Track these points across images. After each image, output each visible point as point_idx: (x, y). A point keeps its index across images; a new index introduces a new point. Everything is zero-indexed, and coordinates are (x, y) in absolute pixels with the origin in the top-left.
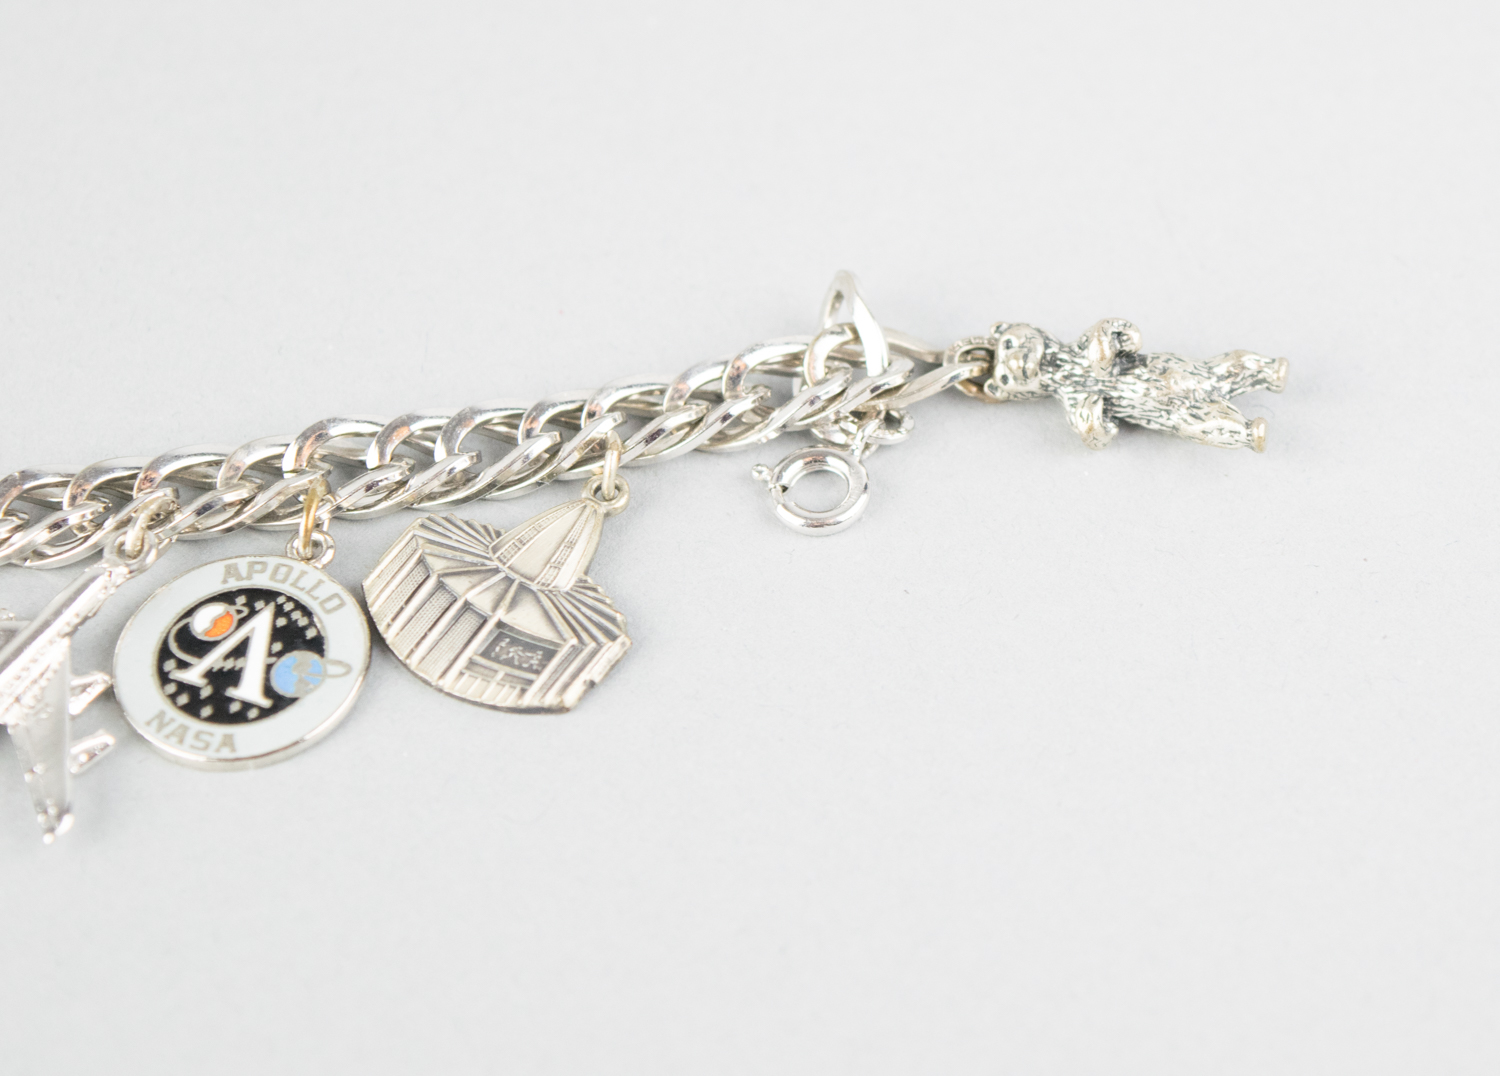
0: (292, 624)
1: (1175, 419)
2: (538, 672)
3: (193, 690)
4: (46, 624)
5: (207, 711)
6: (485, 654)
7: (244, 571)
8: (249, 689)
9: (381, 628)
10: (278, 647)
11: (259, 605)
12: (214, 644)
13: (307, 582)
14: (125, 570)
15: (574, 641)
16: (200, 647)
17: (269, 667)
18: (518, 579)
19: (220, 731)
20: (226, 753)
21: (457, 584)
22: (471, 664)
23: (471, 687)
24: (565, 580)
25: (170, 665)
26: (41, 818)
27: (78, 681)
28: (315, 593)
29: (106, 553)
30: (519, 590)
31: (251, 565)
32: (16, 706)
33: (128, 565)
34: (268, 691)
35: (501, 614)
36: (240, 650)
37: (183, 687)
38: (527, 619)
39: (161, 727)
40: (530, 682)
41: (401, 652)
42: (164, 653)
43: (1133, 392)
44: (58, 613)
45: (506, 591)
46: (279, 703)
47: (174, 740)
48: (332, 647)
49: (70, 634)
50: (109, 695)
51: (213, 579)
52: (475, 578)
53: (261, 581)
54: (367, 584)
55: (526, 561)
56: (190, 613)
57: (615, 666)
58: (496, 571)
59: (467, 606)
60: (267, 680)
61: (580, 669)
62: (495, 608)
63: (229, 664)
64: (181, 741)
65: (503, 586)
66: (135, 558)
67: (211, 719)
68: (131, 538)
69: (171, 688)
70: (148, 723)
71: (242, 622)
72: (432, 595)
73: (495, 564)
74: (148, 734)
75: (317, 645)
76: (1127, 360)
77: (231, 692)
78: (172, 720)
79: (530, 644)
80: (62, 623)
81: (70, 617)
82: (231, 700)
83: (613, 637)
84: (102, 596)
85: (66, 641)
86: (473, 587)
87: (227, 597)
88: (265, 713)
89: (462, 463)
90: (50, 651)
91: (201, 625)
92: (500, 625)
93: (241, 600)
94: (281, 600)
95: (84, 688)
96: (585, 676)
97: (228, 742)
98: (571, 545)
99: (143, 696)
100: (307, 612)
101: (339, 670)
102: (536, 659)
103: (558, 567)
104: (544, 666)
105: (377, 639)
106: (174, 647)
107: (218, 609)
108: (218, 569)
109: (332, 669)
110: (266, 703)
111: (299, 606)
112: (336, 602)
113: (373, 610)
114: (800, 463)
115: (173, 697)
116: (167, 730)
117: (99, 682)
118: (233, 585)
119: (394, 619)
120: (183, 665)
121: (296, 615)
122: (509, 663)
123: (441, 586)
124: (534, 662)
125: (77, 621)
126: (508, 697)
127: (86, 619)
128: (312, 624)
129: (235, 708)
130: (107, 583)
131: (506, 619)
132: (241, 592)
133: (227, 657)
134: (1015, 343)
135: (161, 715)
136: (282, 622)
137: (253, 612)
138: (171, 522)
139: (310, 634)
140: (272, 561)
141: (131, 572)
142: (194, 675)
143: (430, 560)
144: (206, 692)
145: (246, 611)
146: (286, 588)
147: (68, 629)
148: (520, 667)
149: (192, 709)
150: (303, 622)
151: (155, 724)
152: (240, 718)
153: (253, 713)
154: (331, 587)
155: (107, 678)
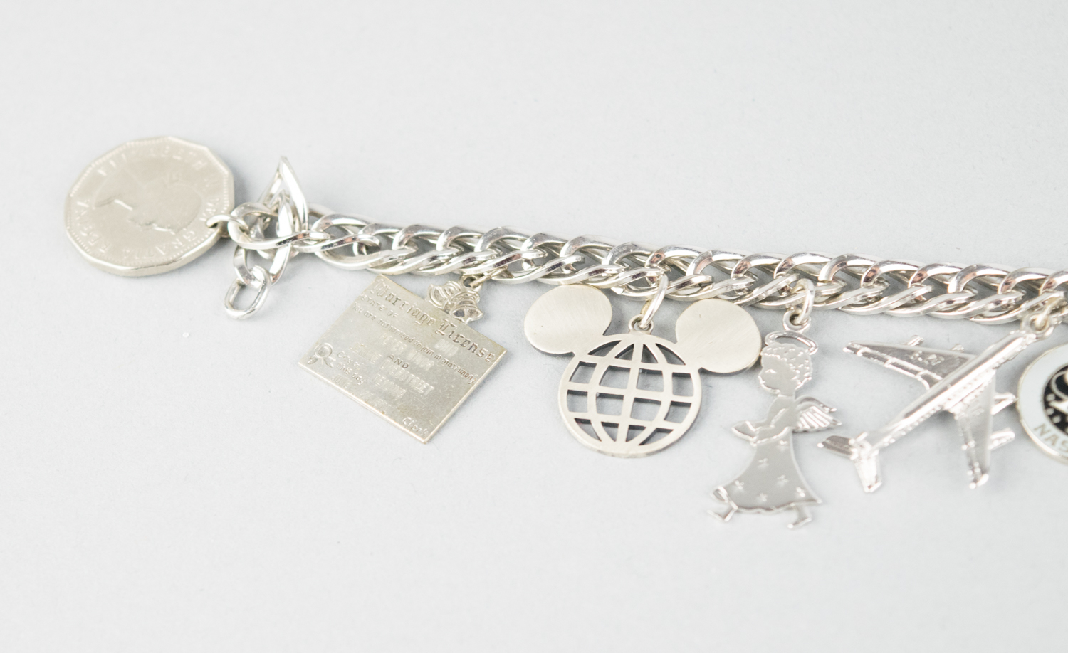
3: (1063, 416)
4: (985, 360)
14: (1034, 336)
25: (1051, 397)
26: (970, 473)
27: (998, 397)
29: (1023, 324)
32: (961, 403)
33: (1036, 334)
37: (1057, 412)
39: (1042, 433)
42: (1048, 390)
44: (993, 355)
47: (1049, 442)
49: (996, 368)
56: (1065, 369)
64: (1053, 444)
66: (1040, 330)
68: (1039, 318)
69: (1051, 412)
70: (1035, 429)
74: (1034, 435)
78: (1049, 431)
80: (994, 361)
81: (999, 358)
84: (1018, 350)
85: (994, 372)
90: (984, 376)
95: (1000, 401)
99: (1034, 413)
106: (1054, 387)
115: (1051, 417)
116: (1046, 436)
117: (1009, 399)
120: (1058, 399)
125: (1003, 361)
127: (1007, 360)
130: (1023, 341)
135: (1043, 426)
138: (1061, 312)
141: (1037, 338)
142: (1063, 407)
147: (997, 365)
149: (1062, 426)
151: (1039, 431)
155: (1014, 397)
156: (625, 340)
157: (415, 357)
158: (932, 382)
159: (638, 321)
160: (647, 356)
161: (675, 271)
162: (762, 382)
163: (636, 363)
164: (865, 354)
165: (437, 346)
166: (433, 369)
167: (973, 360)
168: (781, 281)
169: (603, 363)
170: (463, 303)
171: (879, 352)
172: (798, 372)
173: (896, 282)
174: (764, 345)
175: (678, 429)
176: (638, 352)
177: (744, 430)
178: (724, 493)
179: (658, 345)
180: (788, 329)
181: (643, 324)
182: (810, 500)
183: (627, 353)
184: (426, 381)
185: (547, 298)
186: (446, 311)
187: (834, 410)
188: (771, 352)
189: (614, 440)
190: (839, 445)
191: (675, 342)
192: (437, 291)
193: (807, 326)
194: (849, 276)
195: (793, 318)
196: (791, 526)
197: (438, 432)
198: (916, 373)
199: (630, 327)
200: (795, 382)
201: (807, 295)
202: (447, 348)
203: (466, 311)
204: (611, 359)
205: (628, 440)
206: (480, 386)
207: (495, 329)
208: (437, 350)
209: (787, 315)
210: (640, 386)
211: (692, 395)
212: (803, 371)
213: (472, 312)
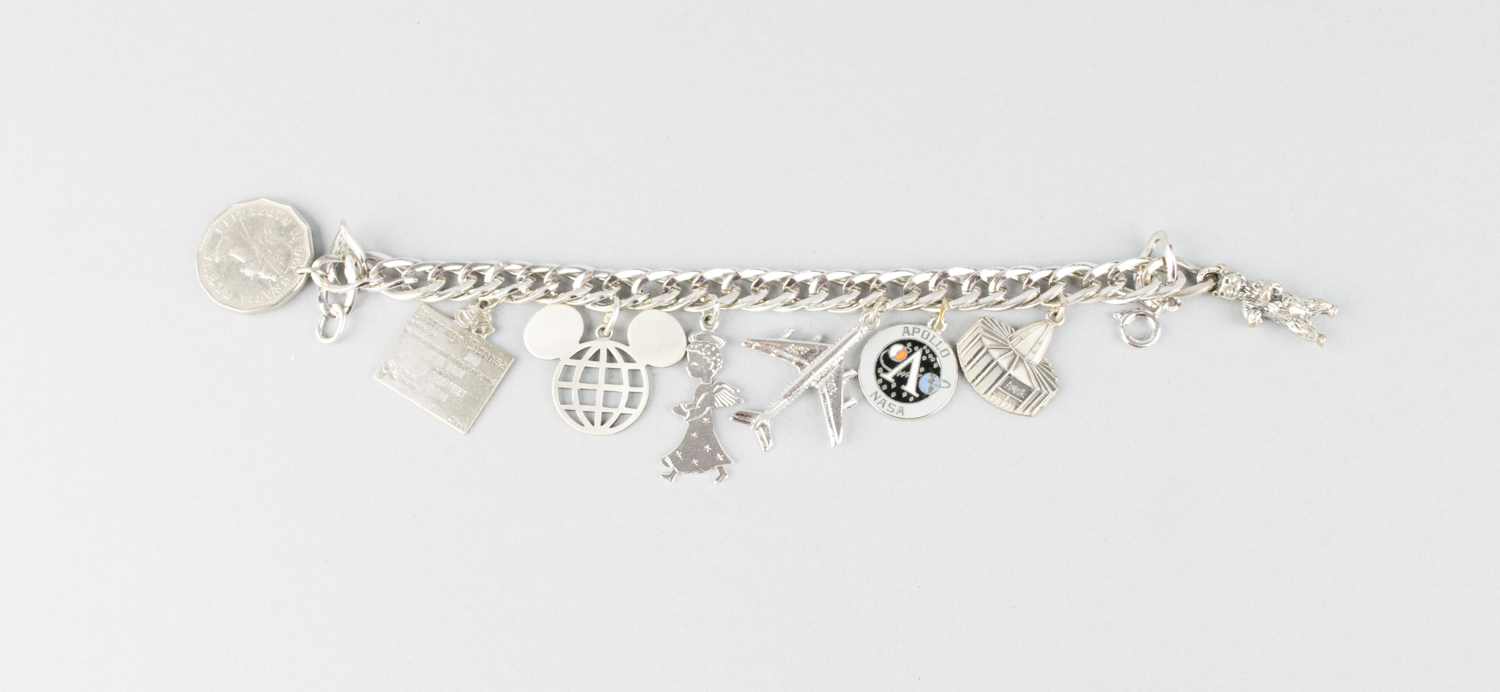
0: (928, 360)
1: (1288, 324)
2: (1023, 400)
3: (889, 384)
5: (894, 395)
6: (1002, 387)
7: (911, 331)
8: (910, 388)
9: (962, 366)
10: (922, 369)
11: (916, 348)
12: (897, 364)
13: (935, 341)
14: (867, 328)
15: (1039, 389)
16: (892, 364)
17: (919, 379)
18: (1018, 355)
19: (898, 404)
20: (900, 415)
21: (995, 353)
22: (997, 389)
23: (995, 399)
24: (1037, 359)
25: (880, 370)
28: (939, 347)
30: (1018, 359)
31: (914, 328)
33: (869, 327)
34: (918, 390)
35: (1011, 371)
36: (907, 369)
37: (885, 382)
38: (1020, 374)
39: (876, 399)
40: (1020, 404)
41: (970, 380)
42: (878, 365)
43: (1273, 308)
45: (1014, 360)
46: (922, 396)
47: (881, 405)
48: (943, 372)
49: (844, 354)
50: (856, 377)
51: (898, 333)
52: (1002, 352)
53: (917, 337)
54: (958, 345)
55: (1022, 346)
56: (889, 347)
57: (1051, 400)
58: (1010, 350)
59: (997, 364)
60: (918, 384)
61: (1040, 402)
62: (1009, 368)
63: (903, 374)
64: (883, 406)
65: (1012, 357)
66: (872, 324)
67: (894, 399)
68: (872, 315)
69: (880, 381)
70: (871, 395)
71: (909, 355)
72: (984, 355)
73: (1011, 346)
74: (871, 400)
75: (937, 371)
76: (1275, 298)
77: (903, 387)
78: (880, 396)
79: (1021, 385)
81: (846, 348)
82: (903, 391)
83: (1053, 389)
85: (842, 357)
86: (1001, 356)
87: (904, 342)
88: (916, 400)
89: (1000, 297)
91: (894, 353)
92: (1010, 375)
93: (909, 345)
94: (925, 348)
96: (1041, 405)
97: (901, 411)
98: (1041, 343)
99: (869, 384)
100: (935, 356)
101: (947, 385)
102: (1022, 393)
103: (1034, 353)
104: (1026, 397)
105: (960, 369)
106: (882, 362)
107: (899, 347)
108: (900, 328)
109: (943, 384)
110: (917, 395)
111: (932, 352)
112: (946, 353)
113: (960, 358)
114: (1134, 315)
115: (881, 385)
116: (878, 400)
118: (906, 337)
119: (969, 363)
120: (885, 371)
121: (930, 356)
122: (1011, 392)
123: (987, 352)
124: (1022, 395)
125: (848, 349)
126: (1010, 407)
128: (936, 361)
129: (904, 395)
130: (860, 334)
131: (1013, 374)
132: (909, 341)
133: (903, 370)
134: (1230, 281)
135: (876, 393)
136: (925, 358)
137: (914, 352)
139: (935, 366)
140: (922, 328)
141: (869, 329)
142: (889, 377)
143: (984, 339)
144: (894, 386)
145: (911, 350)
146: (926, 342)
147: (844, 351)
148: (1015, 395)
149: (888, 392)
150: (932, 361)
151: (874, 397)
152: (906, 400)
153: (911, 399)
154: (946, 346)
155: (856, 371)
156: (594, 346)
157: (453, 369)
158: (800, 365)
159: (603, 329)
160: (611, 358)
161: (625, 292)
162: (689, 373)
163: (603, 364)
164: (757, 348)
165: (466, 359)
166: (465, 377)
167: (831, 348)
168: (698, 293)
169: (580, 365)
170: (480, 323)
171: (765, 346)
172: (713, 364)
173: (774, 288)
174: (688, 343)
175: (635, 413)
176: (603, 356)
177: (679, 411)
178: (669, 461)
179: (617, 349)
180: (704, 329)
181: (606, 333)
182: (727, 461)
183: (596, 357)
184: (462, 387)
185: (539, 315)
186: (470, 330)
187: (738, 391)
188: (694, 348)
189: (593, 424)
190: (743, 417)
191: (627, 345)
192: (462, 314)
193: (717, 324)
194: (744, 287)
195: (707, 319)
196: (715, 482)
197: (474, 423)
198: (791, 360)
199: (597, 335)
200: (711, 371)
201: (715, 304)
202: (473, 360)
203: (483, 329)
204: (585, 361)
205: (602, 424)
206: (499, 386)
207: (504, 339)
208: (466, 362)
209: (703, 316)
210: (608, 382)
211: (641, 386)
212: (716, 362)
213: (487, 330)
